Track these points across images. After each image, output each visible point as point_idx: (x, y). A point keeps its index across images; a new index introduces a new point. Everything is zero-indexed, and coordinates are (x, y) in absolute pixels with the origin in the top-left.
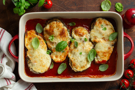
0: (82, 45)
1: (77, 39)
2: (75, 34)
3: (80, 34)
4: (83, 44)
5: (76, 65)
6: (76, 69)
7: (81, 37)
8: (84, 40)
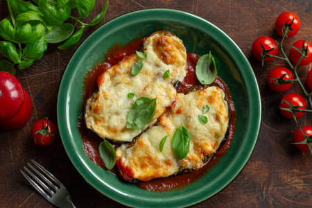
0: (149, 79)
1: (149, 59)
2: (153, 46)
3: (166, 54)
4: (154, 80)
5: (100, 112)
6: (93, 123)
7: (162, 63)
8: (163, 73)
